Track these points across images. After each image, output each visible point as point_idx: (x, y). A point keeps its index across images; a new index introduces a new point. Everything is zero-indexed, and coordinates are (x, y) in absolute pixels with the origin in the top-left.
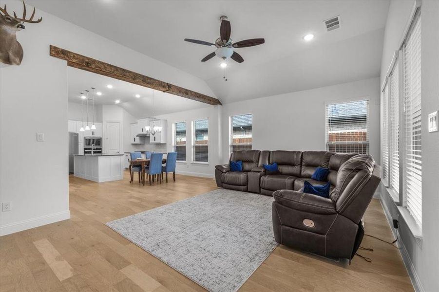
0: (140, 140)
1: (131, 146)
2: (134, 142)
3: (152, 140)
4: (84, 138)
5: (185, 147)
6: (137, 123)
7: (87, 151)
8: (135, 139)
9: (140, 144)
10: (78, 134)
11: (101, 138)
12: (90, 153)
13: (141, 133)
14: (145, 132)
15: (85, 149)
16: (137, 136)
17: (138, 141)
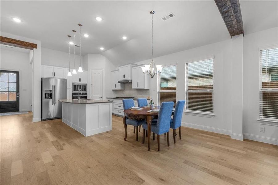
0: (121, 86)
1: (112, 92)
2: (114, 88)
3: (134, 86)
4: (73, 84)
5: (175, 93)
6: (119, 70)
7: (74, 96)
8: (115, 85)
9: (121, 90)
10: (66, 80)
11: (87, 84)
12: (77, 98)
13: (122, 79)
14: (126, 78)
15: (73, 94)
16: (118, 82)
17: (119, 87)
